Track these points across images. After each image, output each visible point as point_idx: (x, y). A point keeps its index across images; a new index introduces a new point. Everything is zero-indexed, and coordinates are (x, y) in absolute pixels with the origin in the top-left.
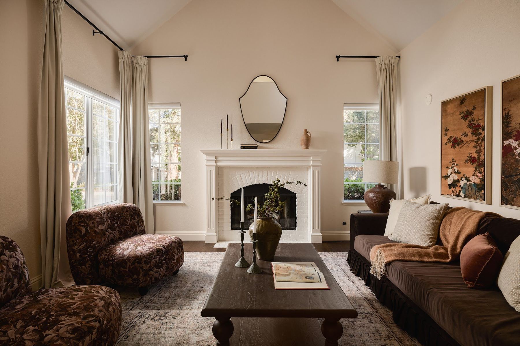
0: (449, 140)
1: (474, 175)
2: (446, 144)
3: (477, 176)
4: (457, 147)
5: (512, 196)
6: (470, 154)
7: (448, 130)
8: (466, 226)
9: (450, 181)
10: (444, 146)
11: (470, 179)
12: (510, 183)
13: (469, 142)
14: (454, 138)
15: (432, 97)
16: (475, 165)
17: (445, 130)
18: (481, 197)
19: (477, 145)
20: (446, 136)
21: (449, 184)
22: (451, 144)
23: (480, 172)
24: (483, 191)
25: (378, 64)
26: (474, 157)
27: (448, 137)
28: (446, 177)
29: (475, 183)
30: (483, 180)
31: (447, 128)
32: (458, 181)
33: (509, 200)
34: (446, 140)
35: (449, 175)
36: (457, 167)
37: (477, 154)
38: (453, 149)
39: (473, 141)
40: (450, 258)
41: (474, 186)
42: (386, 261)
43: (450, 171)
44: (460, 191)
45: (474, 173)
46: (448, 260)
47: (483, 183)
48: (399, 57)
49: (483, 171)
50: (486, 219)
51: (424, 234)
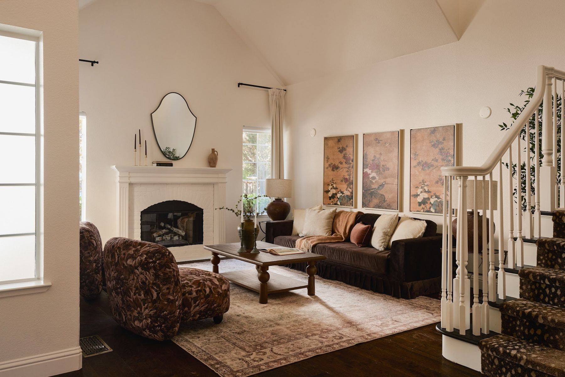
0: (330, 165)
1: (347, 190)
2: (327, 168)
3: (348, 191)
4: (335, 171)
5: (368, 202)
6: (344, 176)
7: (329, 158)
8: (349, 220)
9: (330, 194)
10: (325, 170)
11: (344, 193)
12: (367, 194)
13: (344, 168)
14: (333, 164)
15: (316, 131)
16: (347, 183)
17: (327, 158)
18: (351, 204)
19: (349, 170)
20: (328, 162)
21: (329, 197)
22: (331, 168)
23: (350, 188)
24: (352, 200)
25: (270, 94)
26: (347, 178)
27: (329, 163)
28: (328, 191)
29: (347, 195)
30: (352, 193)
31: (328, 156)
32: (336, 194)
33: (367, 204)
34: (327, 165)
35: (329, 190)
36: (335, 185)
37: (349, 176)
38: (332, 172)
39: (346, 168)
40: (344, 239)
41: (347, 197)
42: (312, 245)
43: (330, 187)
44: (337, 201)
45: (347, 188)
46: (343, 240)
47: (352, 195)
48: (285, 90)
49: (352, 188)
50: (359, 215)
51: (325, 228)
